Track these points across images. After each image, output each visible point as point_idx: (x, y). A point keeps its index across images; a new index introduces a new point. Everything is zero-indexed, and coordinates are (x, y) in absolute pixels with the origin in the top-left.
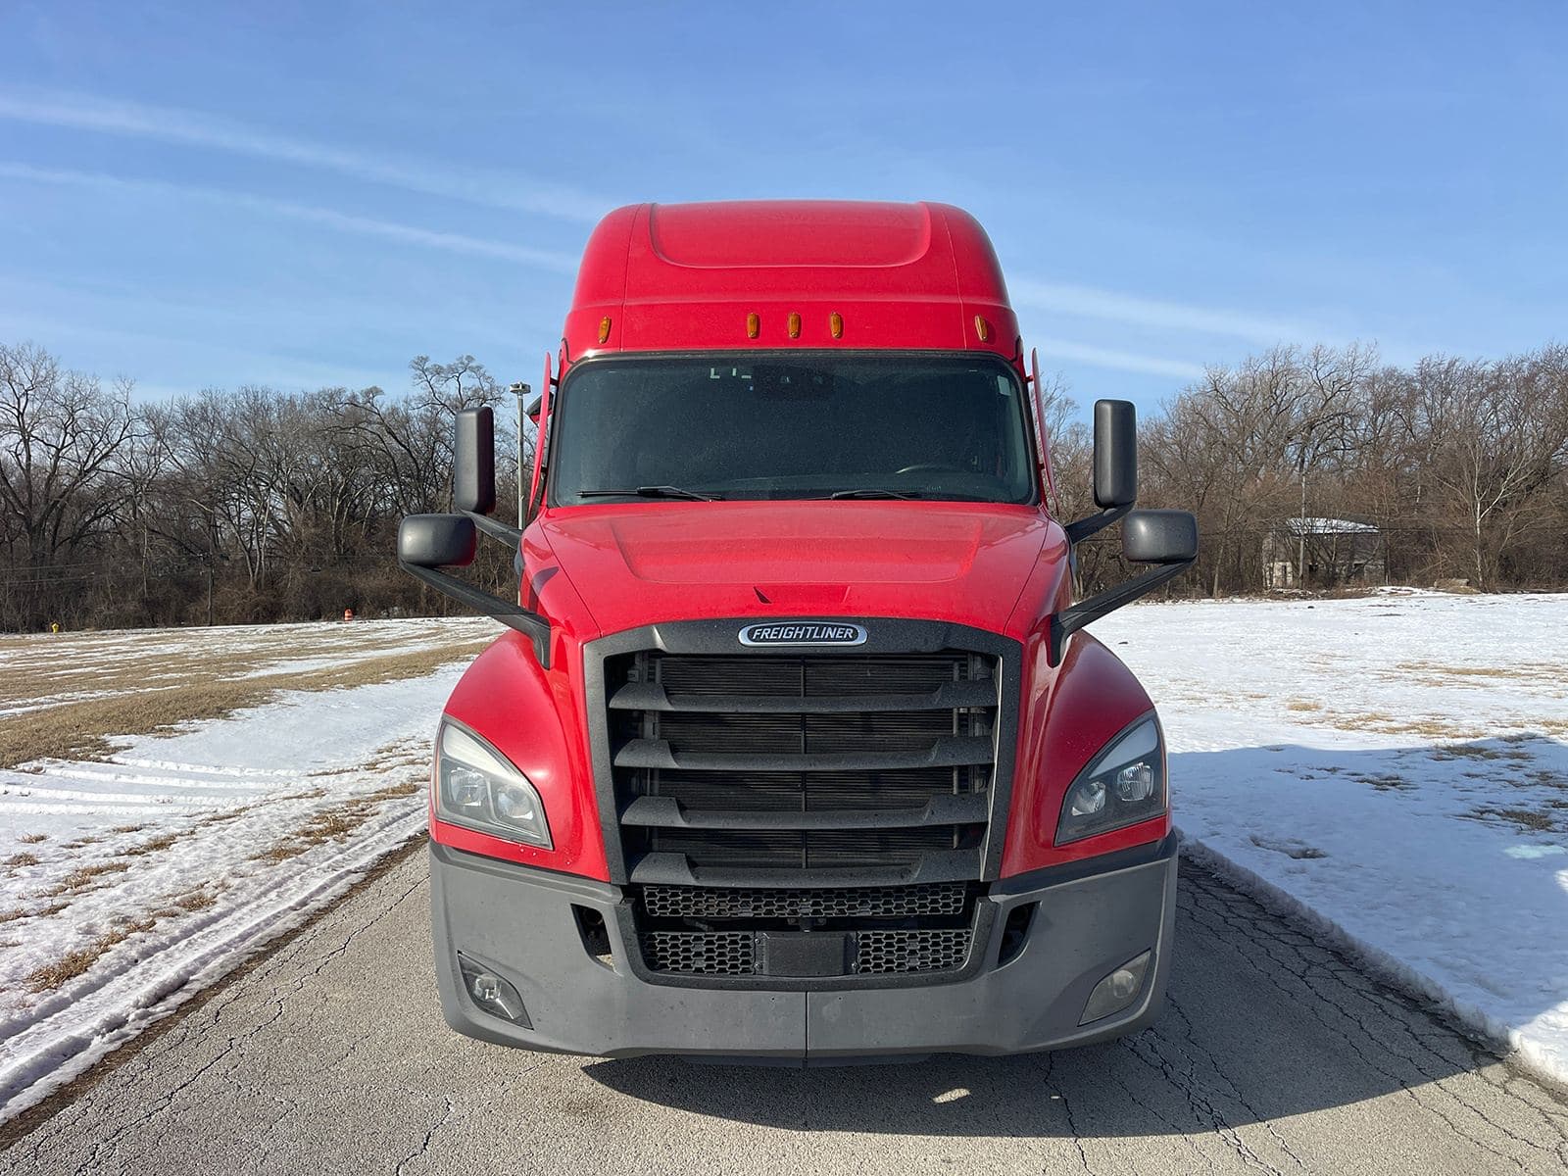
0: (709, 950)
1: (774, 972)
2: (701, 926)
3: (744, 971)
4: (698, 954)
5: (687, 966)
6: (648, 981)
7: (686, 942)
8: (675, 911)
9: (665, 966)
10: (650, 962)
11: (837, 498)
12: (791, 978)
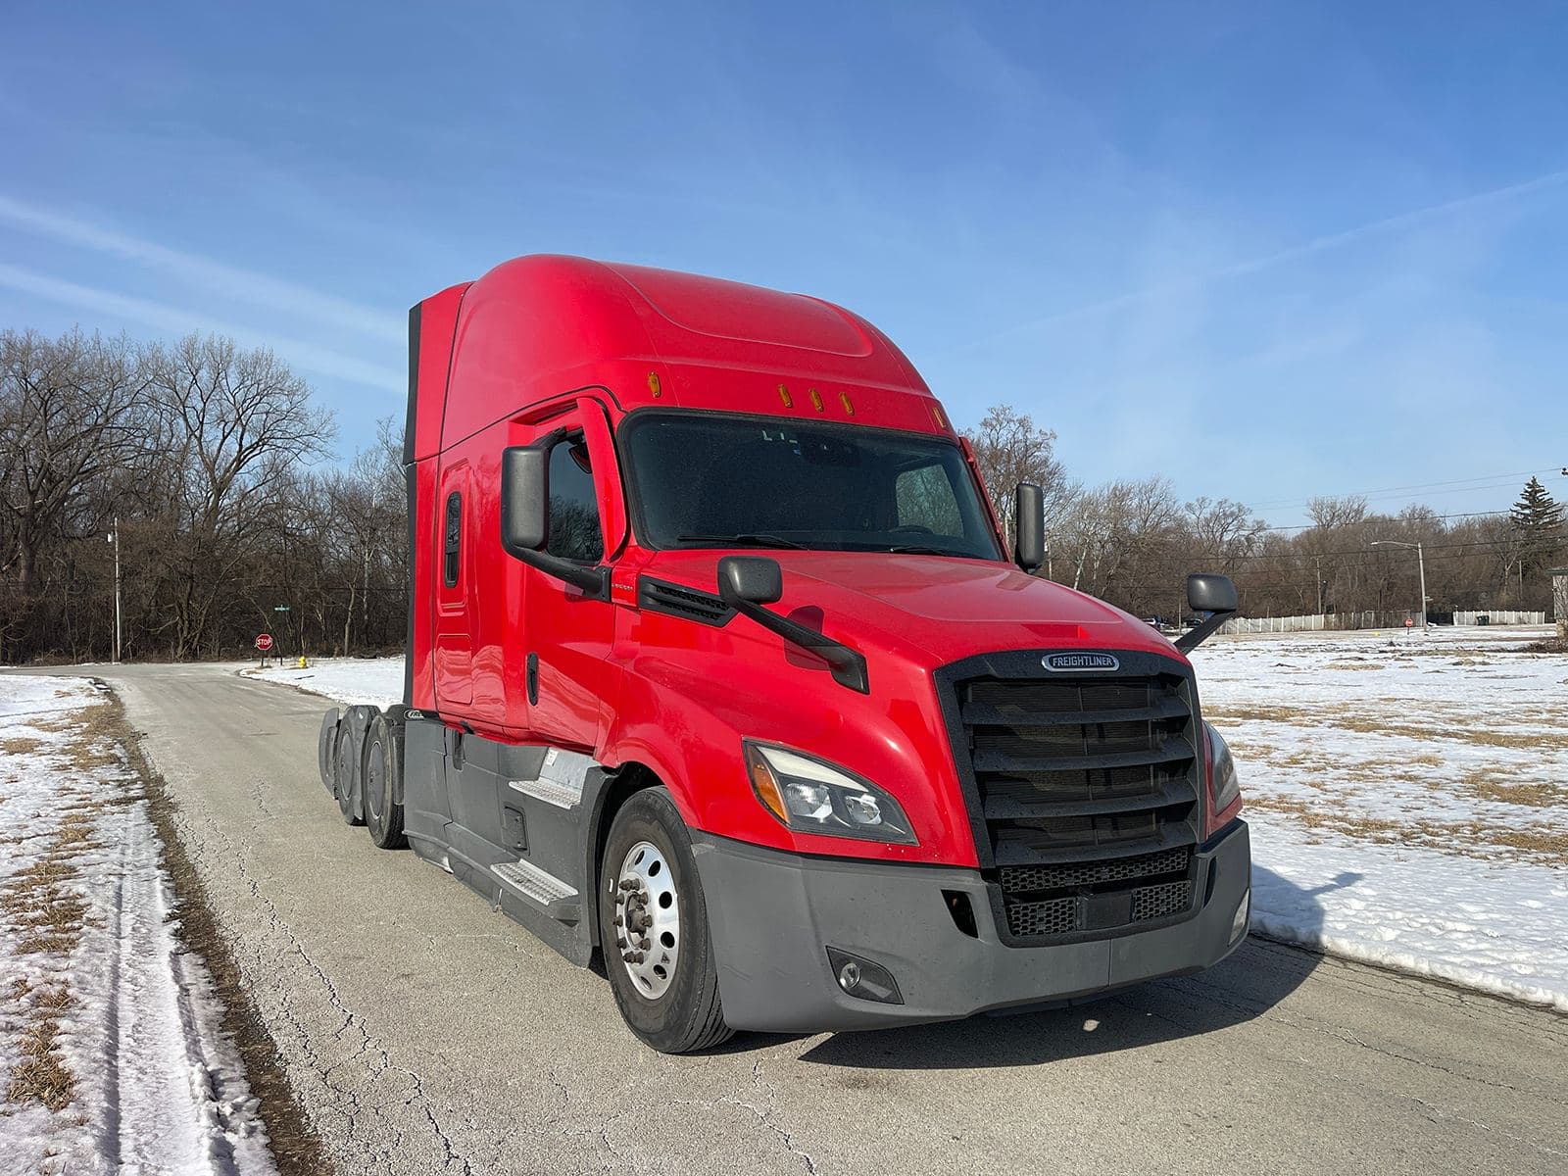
0: (1049, 915)
1: (1090, 927)
2: (1015, 900)
3: (1070, 929)
4: (1041, 919)
5: (1033, 930)
6: (1011, 946)
7: (1033, 911)
8: (1024, 887)
9: (1018, 932)
10: (1013, 932)
11: (895, 552)
12: (1103, 928)
